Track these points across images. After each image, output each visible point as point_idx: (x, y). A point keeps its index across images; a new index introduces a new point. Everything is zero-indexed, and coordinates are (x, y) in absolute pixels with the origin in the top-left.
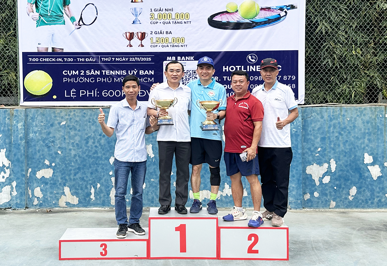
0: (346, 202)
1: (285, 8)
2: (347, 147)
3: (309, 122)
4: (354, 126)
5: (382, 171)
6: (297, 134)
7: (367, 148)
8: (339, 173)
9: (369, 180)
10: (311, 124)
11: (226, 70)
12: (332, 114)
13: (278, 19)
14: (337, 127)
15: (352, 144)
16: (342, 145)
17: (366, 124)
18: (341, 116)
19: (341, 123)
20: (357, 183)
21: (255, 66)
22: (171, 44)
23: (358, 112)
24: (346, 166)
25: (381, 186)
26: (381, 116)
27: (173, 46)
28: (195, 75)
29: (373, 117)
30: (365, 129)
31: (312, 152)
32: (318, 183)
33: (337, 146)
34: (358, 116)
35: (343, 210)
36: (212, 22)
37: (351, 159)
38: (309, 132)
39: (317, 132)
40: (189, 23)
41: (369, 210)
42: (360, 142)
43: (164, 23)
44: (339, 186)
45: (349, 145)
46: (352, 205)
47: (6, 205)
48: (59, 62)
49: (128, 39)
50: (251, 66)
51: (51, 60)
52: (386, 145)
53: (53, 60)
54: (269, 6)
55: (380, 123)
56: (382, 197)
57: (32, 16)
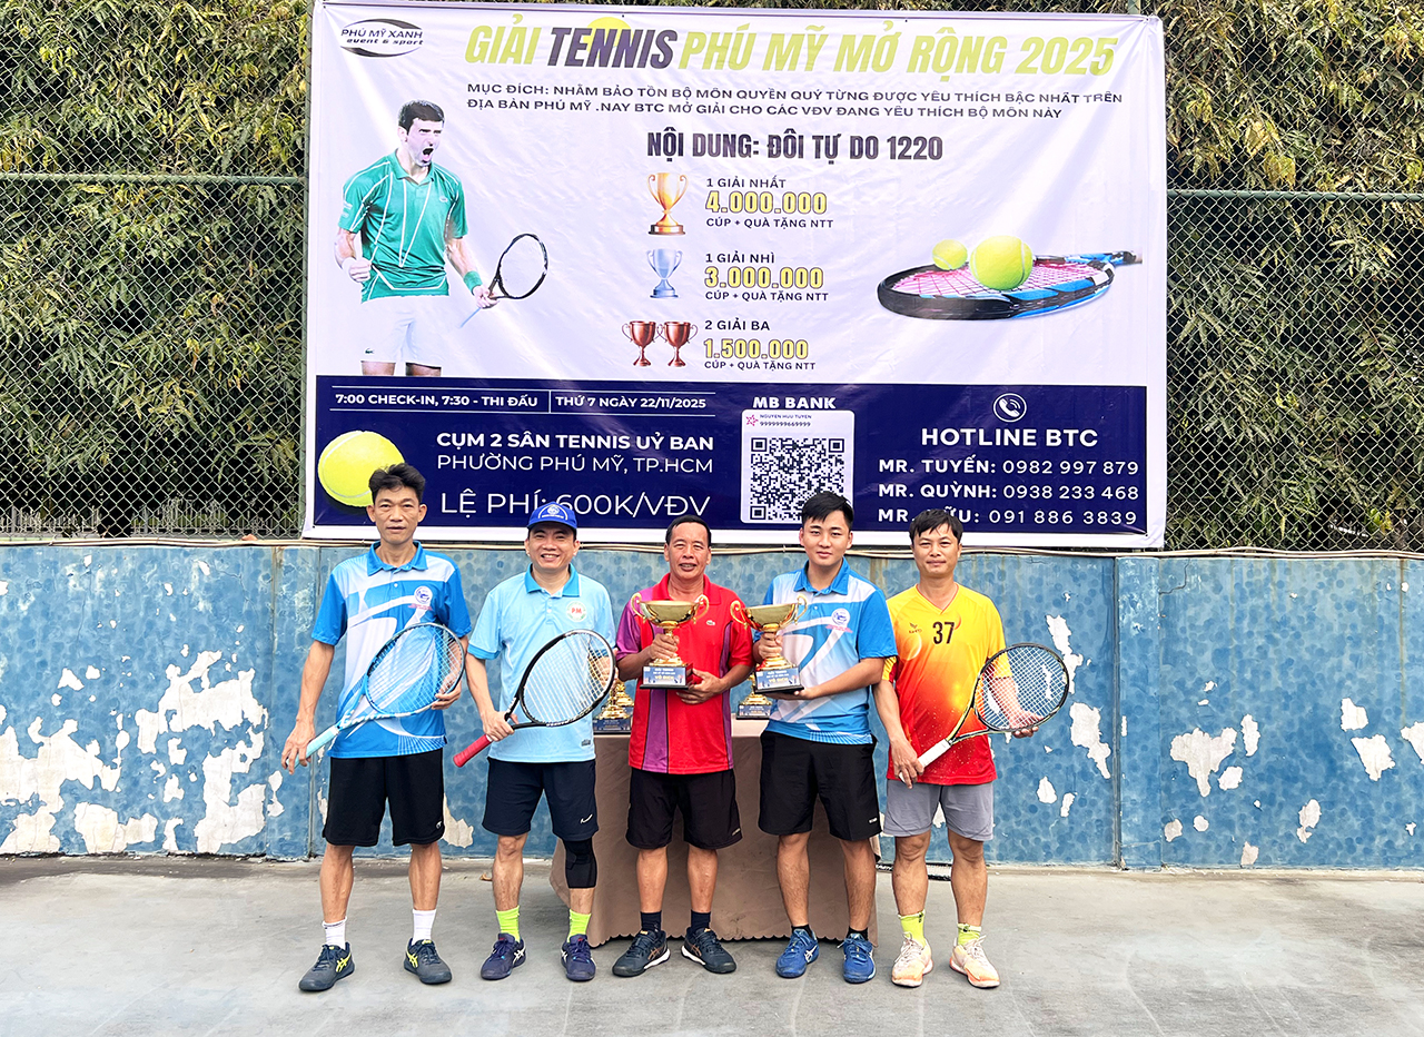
0: (1289, 846)
1: (1105, 261)
2: (1291, 680)
3: (1180, 602)
4: (1312, 618)
5: (1394, 756)
6: (1144, 637)
7: (1349, 683)
8: (1267, 757)
9: (1356, 780)
10: (1185, 608)
11: (930, 441)
12: (1246, 579)
13: (1085, 291)
14: (1262, 620)
15: (1305, 670)
16: (1275, 674)
17: (1344, 611)
18: (1274, 584)
19: (1274, 607)
20: (1321, 791)
21: (1017, 431)
22: (766, 361)
23: (1322, 574)
24: (1289, 738)
25: (1393, 799)
26: (1389, 588)
27: (773, 366)
28: (836, 454)
29: (1367, 590)
30: (1343, 626)
31: (1187, 693)
32: (1205, 790)
33: (1261, 677)
34: (1321, 585)
35: (1282, 872)
36: (892, 296)
37: (1304, 715)
38: (1179, 633)
39: (1203, 632)
40: (821, 297)
41: (1360, 873)
42: (1329, 665)
43: (746, 296)
44: (1269, 799)
45: (1297, 674)
46: (1308, 856)
47: (248, 847)
48: (425, 407)
49: (637, 344)
50: (1007, 432)
51: (402, 399)
52: (1405, 677)
53: (410, 400)
54: (1061, 256)
55: (1388, 608)
56: (1396, 833)
57: (352, 268)
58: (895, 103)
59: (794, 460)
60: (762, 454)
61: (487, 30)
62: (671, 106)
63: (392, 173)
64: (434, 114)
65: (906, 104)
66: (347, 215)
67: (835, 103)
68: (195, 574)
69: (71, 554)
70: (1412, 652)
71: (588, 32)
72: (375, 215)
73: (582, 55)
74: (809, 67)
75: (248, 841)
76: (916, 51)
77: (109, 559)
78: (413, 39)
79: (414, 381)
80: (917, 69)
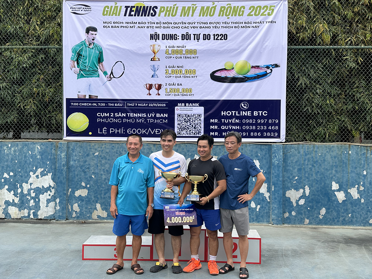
0: (317, 220)
1: (270, 67)
2: (318, 177)
3: (289, 156)
4: (324, 160)
5: (346, 196)
6: (279, 165)
7: (334, 177)
8: (311, 196)
9: (335, 203)
10: (290, 157)
11: (224, 114)
12: (307, 150)
13: (265, 75)
14: (311, 161)
15: (322, 174)
16: (314, 175)
17: (333, 158)
18: (314, 151)
19: (314, 158)
20: (326, 205)
21: (246, 112)
22: (181, 94)
23: (327, 149)
24: (318, 191)
25: (345, 208)
26: (346, 153)
27: (183, 95)
28: (199, 118)
29: (340, 153)
30: (333, 163)
31: (290, 180)
32: (295, 205)
33: (310, 176)
34: (327, 152)
35: (315, 226)
36: (214, 77)
37: (322, 186)
38: (289, 164)
39: (295, 164)
40: (196, 77)
41: (336, 227)
42: (329, 173)
43: (176, 77)
44: (312, 207)
45: (320, 175)
46: (322, 222)
47: (51, 217)
48: (94, 106)
49: (148, 89)
50: (243, 112)
51: (88, 104)
52: (350, 176)
53: (90, 104)
54: (258, 65)
55: (345, 158)
56: (346, 216)
57: (74, 70)
58: (215, 25)
59: (188, 120)
60: (180, 118)
61: (108, 7)
62: (156, 27)
63: (84, 46)
64: (95, 30)
65: (218, 25)
66: (73, 56)
67: (199, 25)
68: (36, 149)
69: (5, 144)
70: (352, 169)
71: (134, 7)
72: (80, 56)
73: (133, 13)
74: (192, 16)
75: (51, 216)
76: (221, 11)
77: (15, 145)
78: (89, 10)
79: (91, 99)
80: (221, 16)
